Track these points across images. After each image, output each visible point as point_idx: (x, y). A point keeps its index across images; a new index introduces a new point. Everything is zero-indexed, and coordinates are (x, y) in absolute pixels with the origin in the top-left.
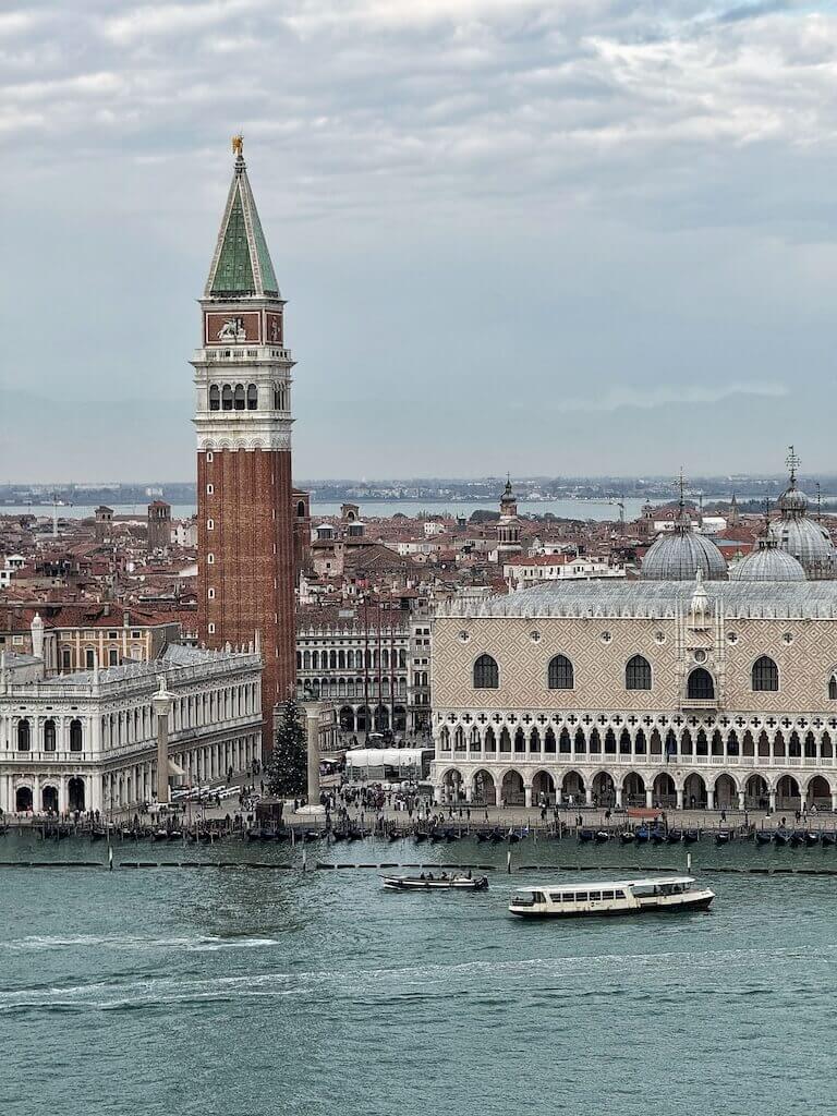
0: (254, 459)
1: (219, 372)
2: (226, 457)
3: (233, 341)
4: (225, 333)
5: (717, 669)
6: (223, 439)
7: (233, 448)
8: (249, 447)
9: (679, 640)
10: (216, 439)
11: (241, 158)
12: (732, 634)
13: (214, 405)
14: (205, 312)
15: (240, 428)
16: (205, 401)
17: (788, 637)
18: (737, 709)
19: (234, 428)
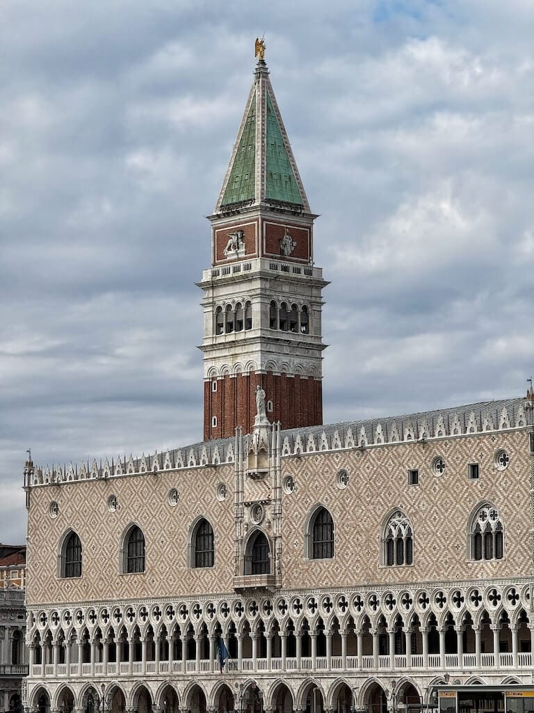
0: (248, 383)
1: (223, 291)
2: (228, 384)
3: (236, 257)
4: (229, 249)
5: (273, 531)
6: (224, 364)
7: (232, 373)
8: (244, 372)
9: (238, 492)
10: (218, 365)
11: (262, 62)
12: (289, 478)
13: (218, 329)
14: (215, 229)
15: (238, 350)
16: (210, 324)
17: (343, 476)
18: (293, 587)
19: (233, 351)
